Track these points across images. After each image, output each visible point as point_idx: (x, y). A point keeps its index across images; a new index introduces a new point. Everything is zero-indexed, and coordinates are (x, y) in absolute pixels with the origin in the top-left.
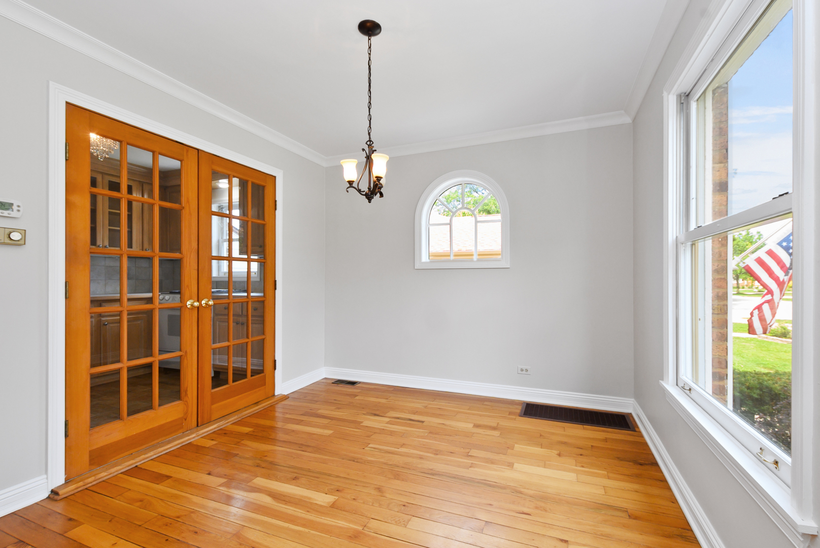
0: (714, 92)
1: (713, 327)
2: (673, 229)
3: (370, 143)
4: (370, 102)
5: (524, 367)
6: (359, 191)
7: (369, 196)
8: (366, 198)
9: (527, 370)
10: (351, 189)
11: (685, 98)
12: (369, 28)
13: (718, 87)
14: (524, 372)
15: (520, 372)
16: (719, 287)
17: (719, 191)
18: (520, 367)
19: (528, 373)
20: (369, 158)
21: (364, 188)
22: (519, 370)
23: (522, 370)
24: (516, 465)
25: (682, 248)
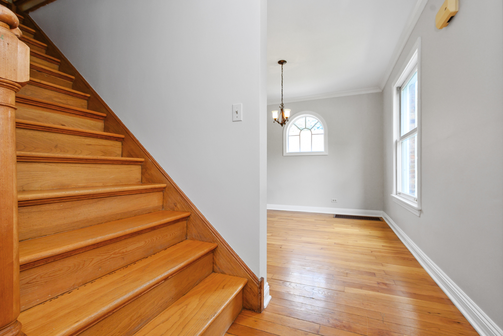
0: (410, 87)
1: (410, 173)
2: (395, 137)
3: (282, 105)
4: (282, 90)
5: (334, 199)
6: (278, 122)
7: (282, 124)
8: (281, 125)
9: (336, 200)
10: (275, 122)
11: (399, 89)
12: (282, 62)
13: (411, 85)
14: (334, 201)
15: (332, 201)
16: (412, 158)
17: (412, 123)
18: (333, 199)
19: (336, 202)
20: (282, 110)
21: (280, 122)
22: (332, 200)
23: (333, 200)
24: (335, 228)
25: (398, 144)
